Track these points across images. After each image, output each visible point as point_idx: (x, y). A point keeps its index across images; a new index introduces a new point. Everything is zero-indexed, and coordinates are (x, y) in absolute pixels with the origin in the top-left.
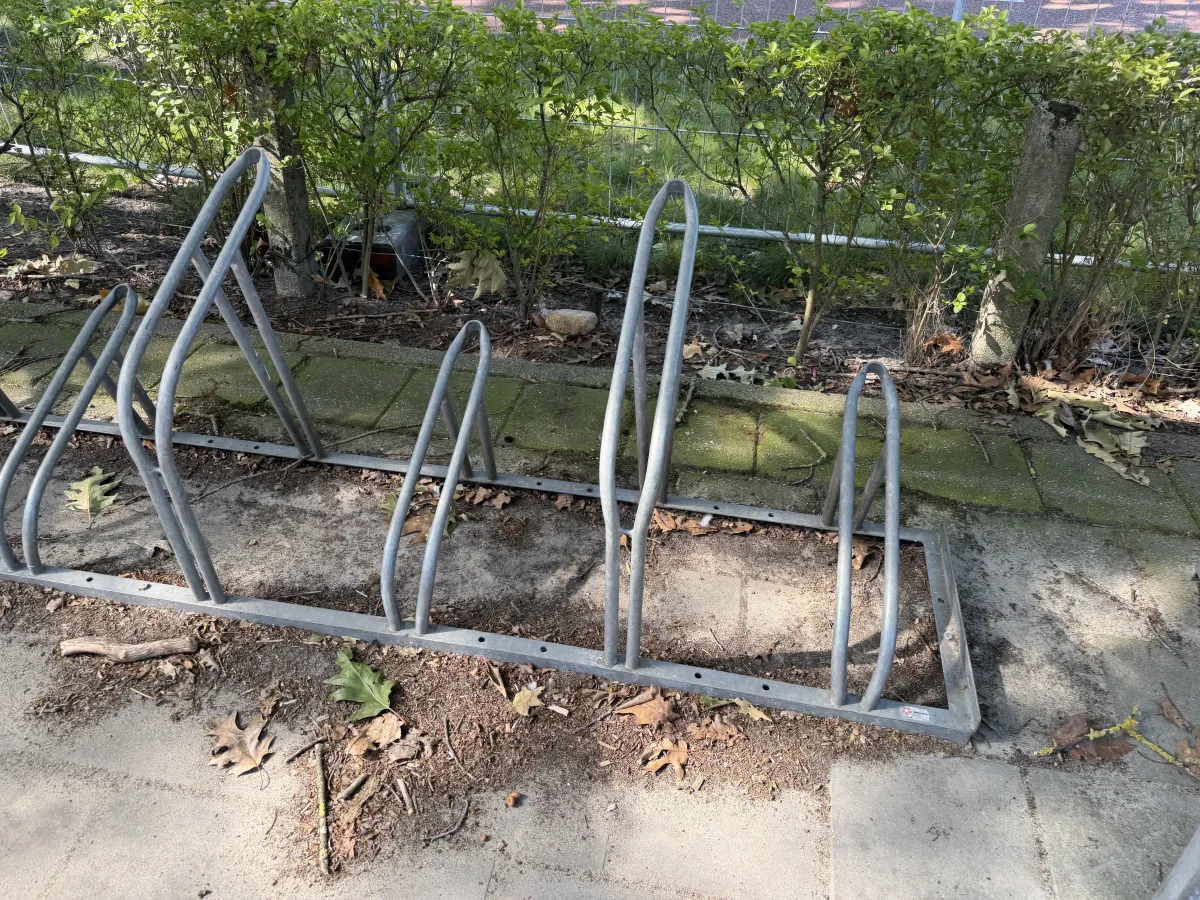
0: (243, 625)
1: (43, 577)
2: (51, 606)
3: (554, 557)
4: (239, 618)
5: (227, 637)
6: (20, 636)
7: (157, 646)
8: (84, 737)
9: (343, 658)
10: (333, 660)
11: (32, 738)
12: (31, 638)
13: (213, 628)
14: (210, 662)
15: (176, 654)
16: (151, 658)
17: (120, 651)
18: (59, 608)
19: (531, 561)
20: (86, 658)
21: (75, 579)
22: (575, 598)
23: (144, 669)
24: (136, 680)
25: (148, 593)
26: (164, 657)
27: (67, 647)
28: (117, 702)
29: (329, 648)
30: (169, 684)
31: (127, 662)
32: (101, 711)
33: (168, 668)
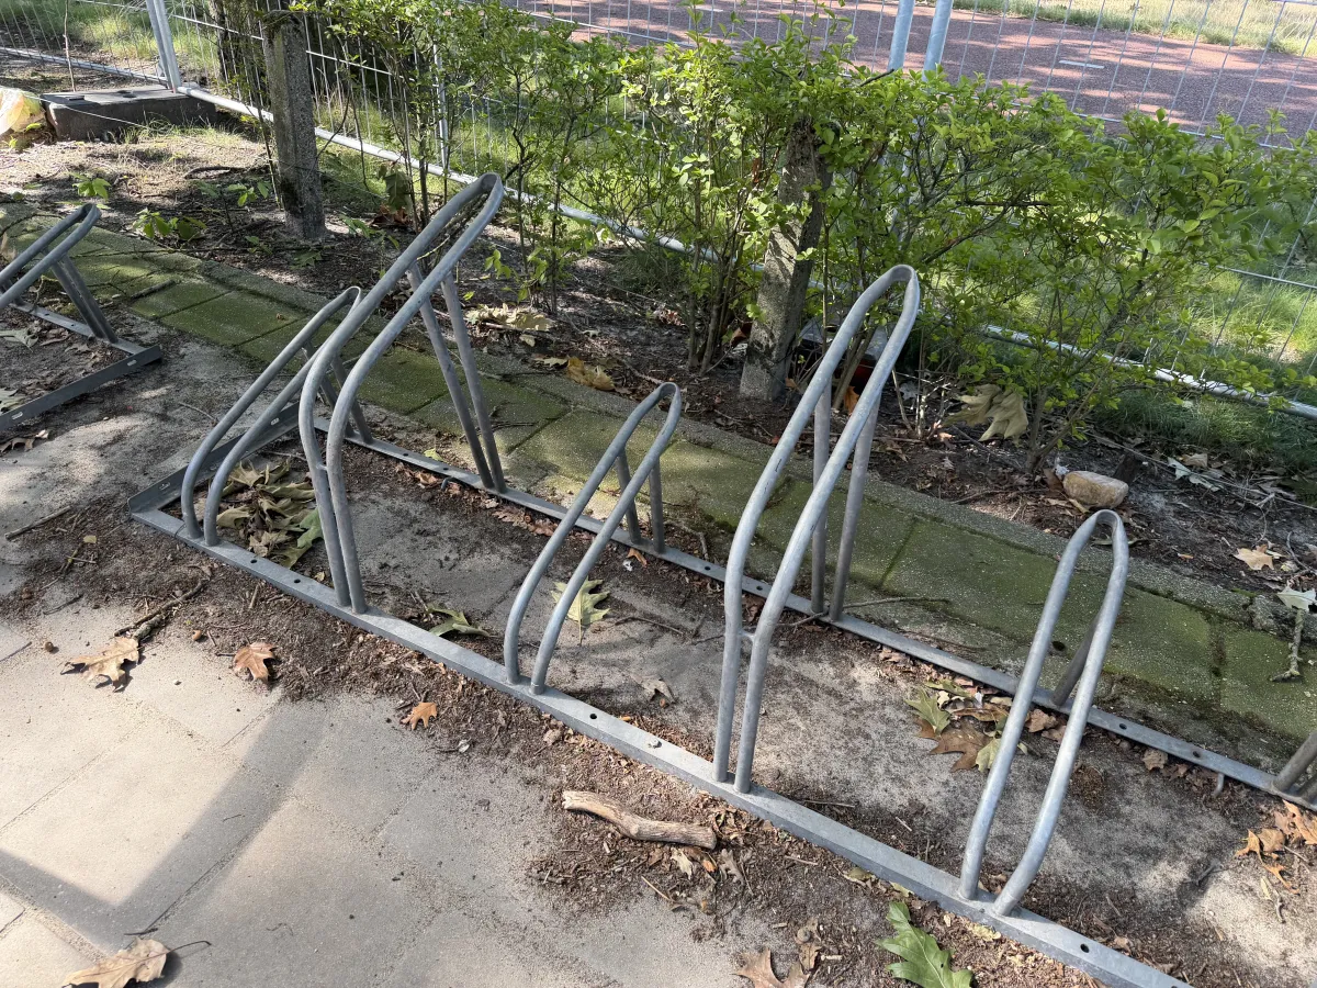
0: (767, 827)
1: (544, 700)
2: (550, 737)
4: (763, 817)
5: (750, 841)
6: (516, 767)
7: (673, 828)
8: (594, 926)
9: (896, 915)
10: (883, 913)
11: (536, 911)
12: (529, 773)
13: (731, 821)
14: (733, 870)
15: (692, 846)
16: (666, 842)
17: (635, 825)
18: (556, 741)
20: (590, 819)
21: (578, 711)
23: (656, 855)
24: (647, 868)
25: (658, 753)
26: (678, 845)
27: (572, 799)
28: (627, 893)
29: (879, 893)
30: (685, 884)
31: (638, 840)
32: (611, 900)
33: (683, 862)
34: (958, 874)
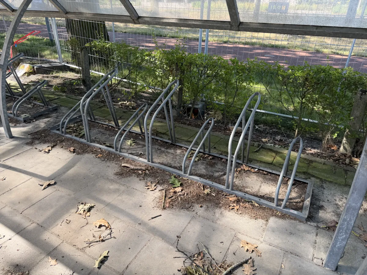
0: (155, 168)
1: (121, 153)
2: (121, 158)
3: (219, 170)
4: (154, 166)
5: (152, 169)
6: (115, 162)
7: (139, 168)
8: (123, 180)
9: (173, 177)
10: (170, 177)
11: (115, 178)
12: (116, 163)
13: (149, 167)
14: (148, 172)
15: (142, 170)
16: (137, 170)
17: (132, 167)
18: (122, 159)
19: (214, 169)
20: (126, 168)
21: (126, 155)
22: (222, 178)
23: (136, 171)
24: (134, 173)
25: (139, 159)
26: (140, 170)
27: (123, 165)
28: (130, 176)
29: (170, 175)
30: (139, 174)
31: (133, 170)
32: (127, 176)
33: (140, 172)
34: (182, 171)
